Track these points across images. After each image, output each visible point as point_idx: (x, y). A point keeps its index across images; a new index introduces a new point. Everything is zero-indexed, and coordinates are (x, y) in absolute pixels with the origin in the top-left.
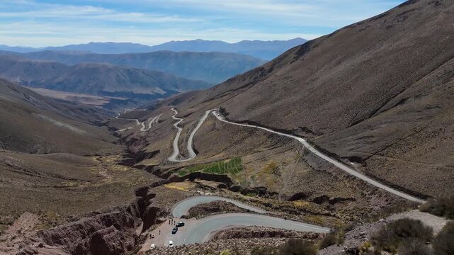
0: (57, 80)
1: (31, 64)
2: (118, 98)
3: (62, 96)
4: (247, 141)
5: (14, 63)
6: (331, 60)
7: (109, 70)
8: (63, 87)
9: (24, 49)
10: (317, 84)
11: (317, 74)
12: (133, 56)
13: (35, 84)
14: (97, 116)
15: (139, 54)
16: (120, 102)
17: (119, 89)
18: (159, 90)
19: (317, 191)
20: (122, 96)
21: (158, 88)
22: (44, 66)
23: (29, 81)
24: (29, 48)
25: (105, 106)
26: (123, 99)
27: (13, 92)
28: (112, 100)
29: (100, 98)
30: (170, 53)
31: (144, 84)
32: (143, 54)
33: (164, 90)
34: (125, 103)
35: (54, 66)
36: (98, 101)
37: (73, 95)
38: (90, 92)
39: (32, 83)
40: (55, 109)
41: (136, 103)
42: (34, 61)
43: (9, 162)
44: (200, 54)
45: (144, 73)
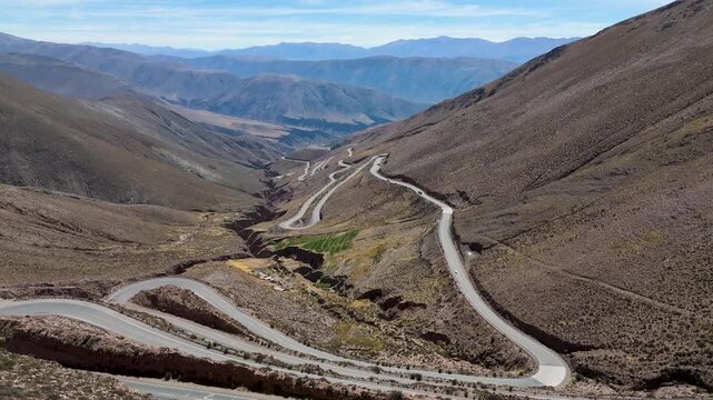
0: (224, 100)
1: (192, 75)
2: (304, 129)
3: (226, 122)
4: (386, 207)
5: (171, 73)
6: (558, 84)
7: (296, 85)
8: (232, 109)
9: (192, 52)
10: (517, 122)
11: (528, 105)
12: (336, 64)
13: (196, 104)
14: (263, 154)
15: (344, 61)
16: (303, 134)
17: (307, 116)
18: (364, 118)
19: (398, 290)
20: (310, 126)
21: (363, 115)
22: (209, 78)
23: (189, 100)
24: (199, 52)
25: (282, 139)
26: (309, 130)
27: (150, 116)
28: (294, 132)
29: (278, 127)
30: (391, 60)
31: (342, 108)
32: (350, 61)
33: (371, 118)
34: (311, 136)
35: (221, 78)
36: (274, 131)
37: (241, 121)
38: (267, 118)
39: (193, 102)
40: (202, 141)
41: (326, 136)
42: (196, 71)
43: (44, 212)
44: (438, 60)
45: (344, 91)
